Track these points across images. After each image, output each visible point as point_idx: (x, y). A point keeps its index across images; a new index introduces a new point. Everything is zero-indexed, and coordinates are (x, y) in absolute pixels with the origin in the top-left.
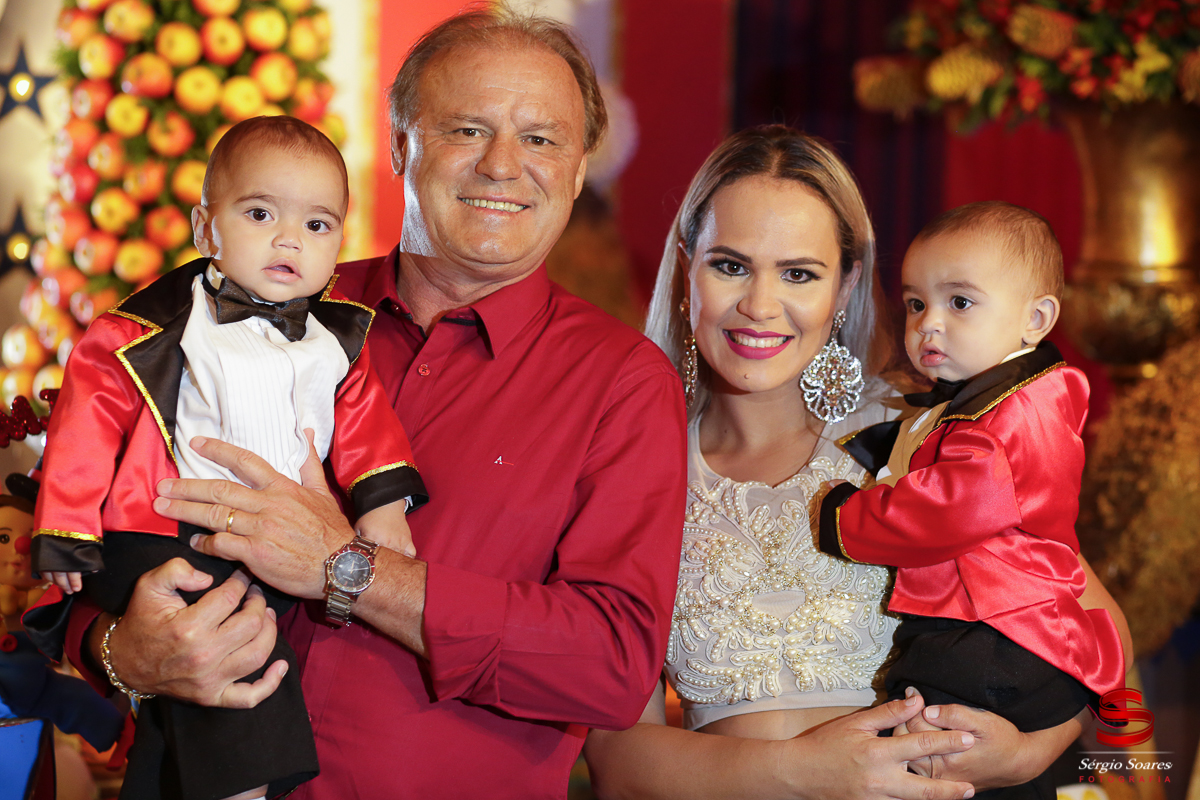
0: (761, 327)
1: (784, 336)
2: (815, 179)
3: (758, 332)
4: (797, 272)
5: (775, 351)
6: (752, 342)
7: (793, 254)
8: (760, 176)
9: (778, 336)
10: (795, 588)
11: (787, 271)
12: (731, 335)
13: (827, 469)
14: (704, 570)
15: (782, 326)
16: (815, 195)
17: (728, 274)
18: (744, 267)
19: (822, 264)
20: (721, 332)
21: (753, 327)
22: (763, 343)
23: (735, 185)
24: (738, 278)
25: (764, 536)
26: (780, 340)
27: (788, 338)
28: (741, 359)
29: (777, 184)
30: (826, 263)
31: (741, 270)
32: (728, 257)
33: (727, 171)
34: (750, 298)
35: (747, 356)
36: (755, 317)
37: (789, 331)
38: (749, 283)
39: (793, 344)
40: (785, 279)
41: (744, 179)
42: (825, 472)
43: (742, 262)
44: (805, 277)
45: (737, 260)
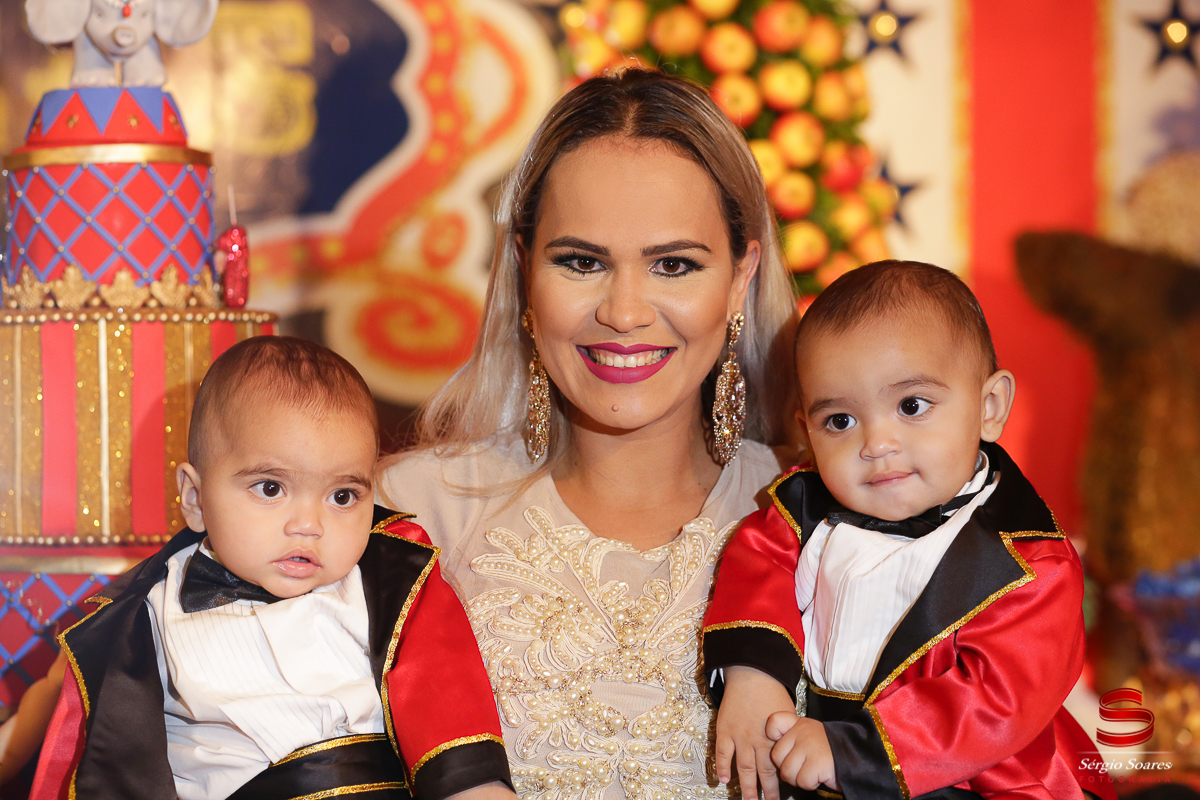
0: (630, 339)
1: (662, 348)
2: (684, 136)
3: (626, 346)
4: (672, 262)
5: (649, 371)
6: (618, 361)
7: (663, 237)
8: (610, 137)
9: (653, 349)
10: (654, 682)
11: (659, 261)
12: (589, 352)
13: (706, 533)
14: (534, 633)
15: (660, 335)
16: (685, 157)
17: (580, 272)
18: (600, 262)
19: (704, 248)
20: (574, 349)
21: (621, 341)
22: (632, 361)
23: (579, 152)
24: (594, 275)
25: (619, 612)
26: (657, 354)
27: (669, 351)
28: (605, 385)
29: (636, 145)
30: (709, 247)
31: (597, 266)
32: (576, 250)
33: (566, 135)
34: (611, 301)
35: (613, 380)
36: (620, 328)
37: (669, 340)
38: (609, 281)
39: (675, 357)
40: (658, 273)
41: (589, 142)
42: (702, 535)
43: (595, 255)
44: (682, 267)
45: (590, 253)
